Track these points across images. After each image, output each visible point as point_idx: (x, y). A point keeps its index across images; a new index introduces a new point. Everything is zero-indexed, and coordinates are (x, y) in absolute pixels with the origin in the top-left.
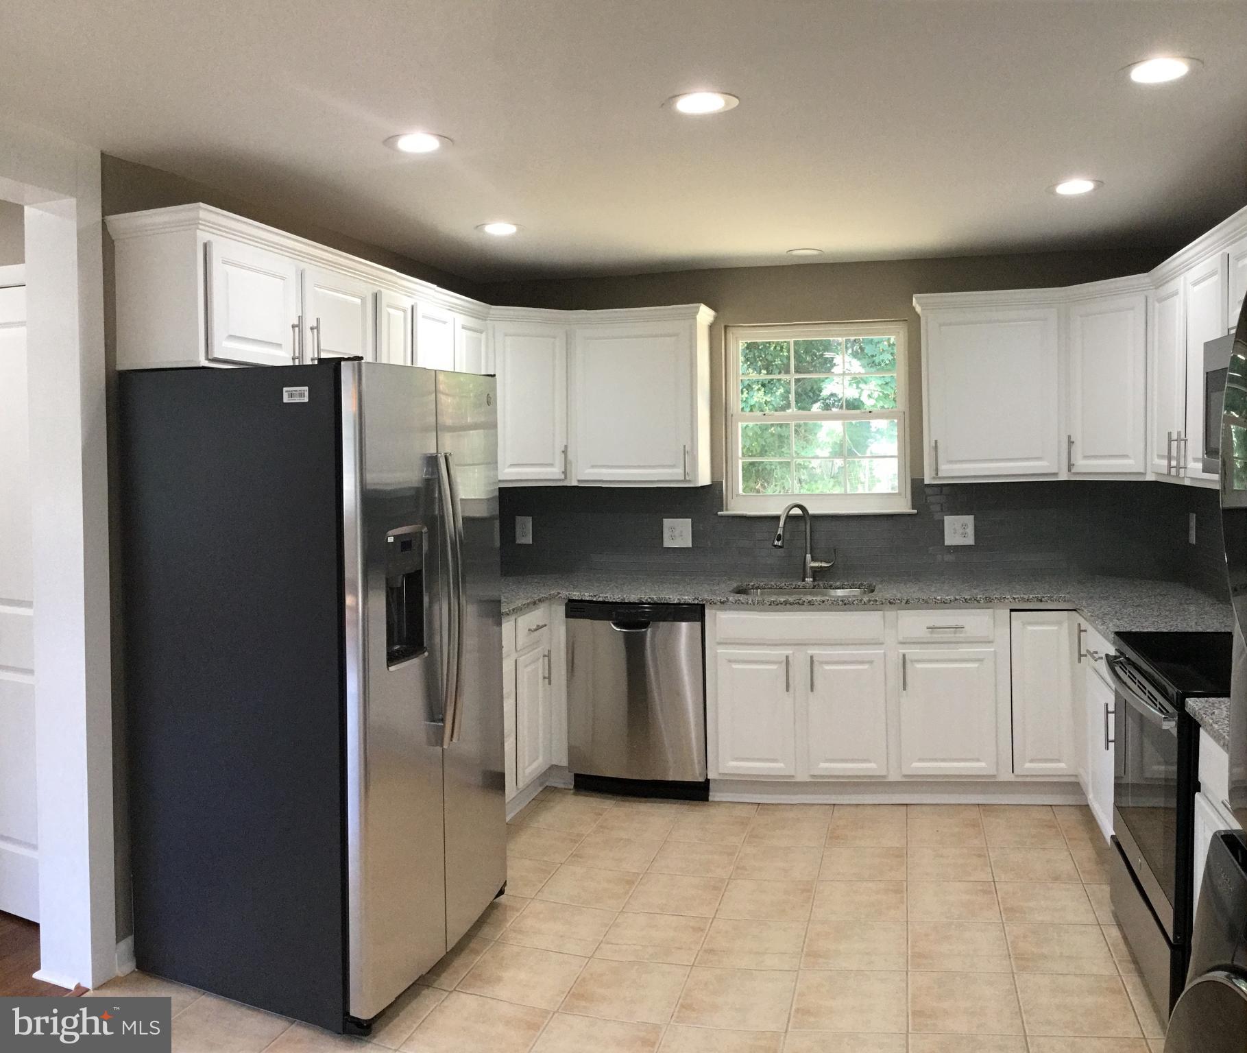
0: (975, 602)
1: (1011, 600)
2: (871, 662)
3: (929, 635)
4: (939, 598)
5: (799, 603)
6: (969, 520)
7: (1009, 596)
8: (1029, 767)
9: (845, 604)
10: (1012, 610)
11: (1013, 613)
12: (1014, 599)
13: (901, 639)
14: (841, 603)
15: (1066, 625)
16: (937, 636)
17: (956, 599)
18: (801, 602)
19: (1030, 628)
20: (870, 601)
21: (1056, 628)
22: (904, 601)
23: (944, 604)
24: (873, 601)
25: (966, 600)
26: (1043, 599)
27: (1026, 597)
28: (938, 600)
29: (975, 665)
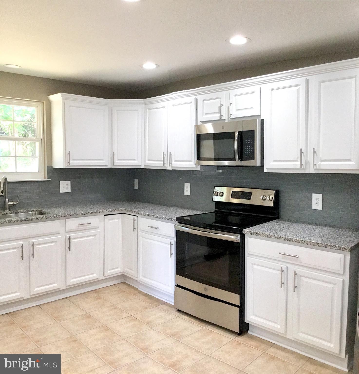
0: (95, 213)
1: (106, 211)
2: (56, 242)
3: (77, 228)
4: (82, 213)
5: (27, 220)
6: (69, 182)
7: (105, 210)
8: (109, 272)
9: (47, 218)
10: (104, 215)
11: (105, 216)
12: (107, 211)
13: (67, 230)
14: (45, 218)
15: (121, 219)
16: (81, 228)
17: (88, 213)
18: (28, 219)
19: (110, 221)
20: (57, 216)
21: (118, 220)
22: (70, 215)
23: (84, 215)
24: (58, 216)
25: (91, 212)
26: (116, 210)
27: (111, 210)
28: (82, 214)
29: (93, 237)
